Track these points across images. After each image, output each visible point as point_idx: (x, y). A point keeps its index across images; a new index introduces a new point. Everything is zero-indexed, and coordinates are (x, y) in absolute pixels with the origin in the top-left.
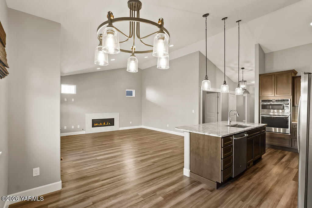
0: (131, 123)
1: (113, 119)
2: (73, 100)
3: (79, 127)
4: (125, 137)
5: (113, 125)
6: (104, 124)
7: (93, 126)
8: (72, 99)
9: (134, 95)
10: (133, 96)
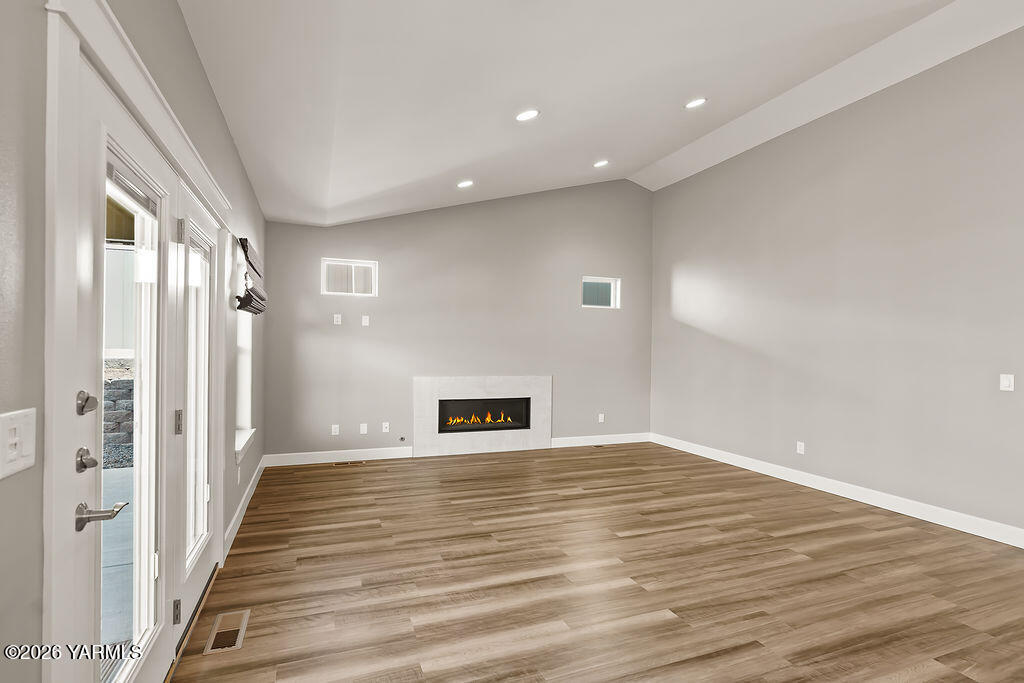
0: (601, 418)
1: (527, 401)
2: (366, 321)
3: (386, 427)
4: (578, 491)
5: (527, 426)
6: (488, 419)
7: (444, 428)
8: (364, 317)
9: (616, 300)
10: (612, 306)
